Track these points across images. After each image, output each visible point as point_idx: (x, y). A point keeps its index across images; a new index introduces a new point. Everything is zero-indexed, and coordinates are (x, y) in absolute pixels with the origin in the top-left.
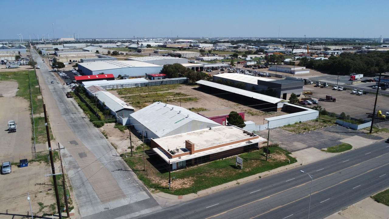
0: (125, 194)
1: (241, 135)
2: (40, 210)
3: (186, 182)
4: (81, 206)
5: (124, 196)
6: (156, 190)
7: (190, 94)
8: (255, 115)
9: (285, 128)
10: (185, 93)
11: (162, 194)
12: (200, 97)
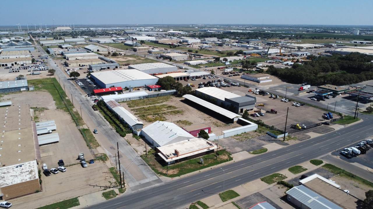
0: (147, 177)
1: (205, 144)
2: (111, 185)
3: (175, 171)
4: (128, 183)
5: (147, 178)
6: (161, 175)
7: (178, 107)
8: (219, 126)
9: (234, 137)
10: (175, 105)
11: (164, 177)
12: (185, 110)
